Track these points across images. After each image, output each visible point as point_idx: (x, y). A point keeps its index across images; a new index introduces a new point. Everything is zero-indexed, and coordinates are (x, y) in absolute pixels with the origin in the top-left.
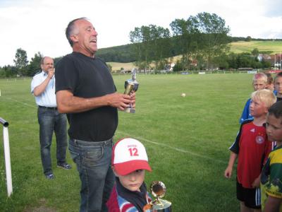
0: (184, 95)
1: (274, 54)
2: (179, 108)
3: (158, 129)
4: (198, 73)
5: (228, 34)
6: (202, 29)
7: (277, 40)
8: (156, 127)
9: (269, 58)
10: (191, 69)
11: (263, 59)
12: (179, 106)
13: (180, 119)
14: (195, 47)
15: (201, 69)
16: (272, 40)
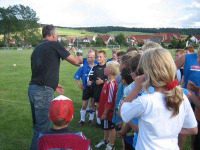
0: (15, 65)
1: (68, 37)
2: (15, 75)
3: (7, 91)
4: (16, 49)
5: (38, 22)
6: (19, 17)
7: (69, 28)
8: (6, 90)
9: (66, 39)
10: (11, 46)
11: (62, 40)
12: (14, 73)
13: (20, 82)
14: (14, 30)
15: (19, 46)
16: (66, 28)
